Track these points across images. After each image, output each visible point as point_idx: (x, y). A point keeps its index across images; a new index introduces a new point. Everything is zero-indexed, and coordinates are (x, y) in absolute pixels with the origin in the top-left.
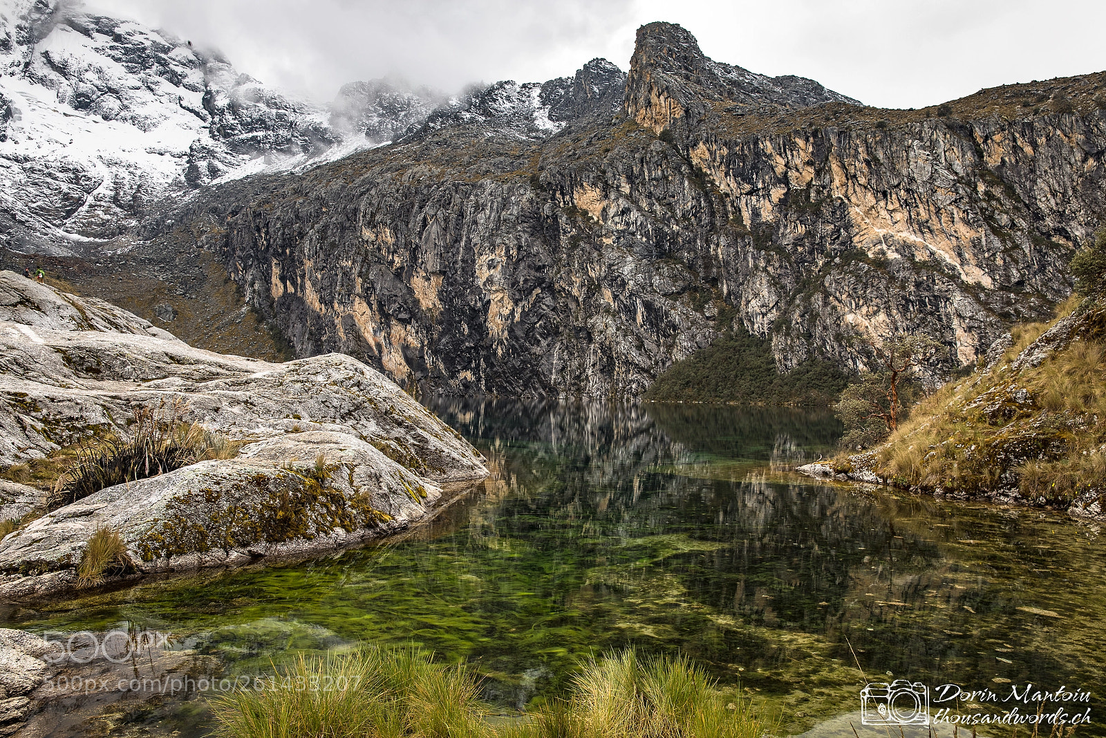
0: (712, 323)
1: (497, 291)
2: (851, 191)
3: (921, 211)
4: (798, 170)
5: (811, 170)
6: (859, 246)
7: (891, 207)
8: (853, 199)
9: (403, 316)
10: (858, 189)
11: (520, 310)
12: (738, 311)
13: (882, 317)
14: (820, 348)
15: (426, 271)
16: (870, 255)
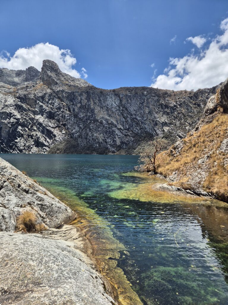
0: (64, 135)
2: (95, 106)
3: (110, 112)
4: (83, 100)
5: (86, 100)
6: (97, 119)
7: (103, 111)
8: (96, 108)
10: (96, 106)
13: (102, 135)
14: (88, 141)
16: (99, 121)
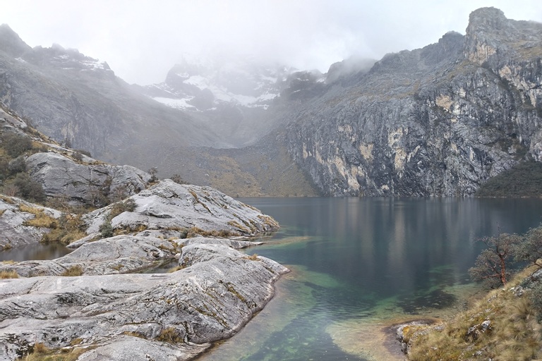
0: (513, 157)
1: (398, 149)
9: (357, 162)
11: (410, 157)
12: (528, 150)
15: (366, 142)
